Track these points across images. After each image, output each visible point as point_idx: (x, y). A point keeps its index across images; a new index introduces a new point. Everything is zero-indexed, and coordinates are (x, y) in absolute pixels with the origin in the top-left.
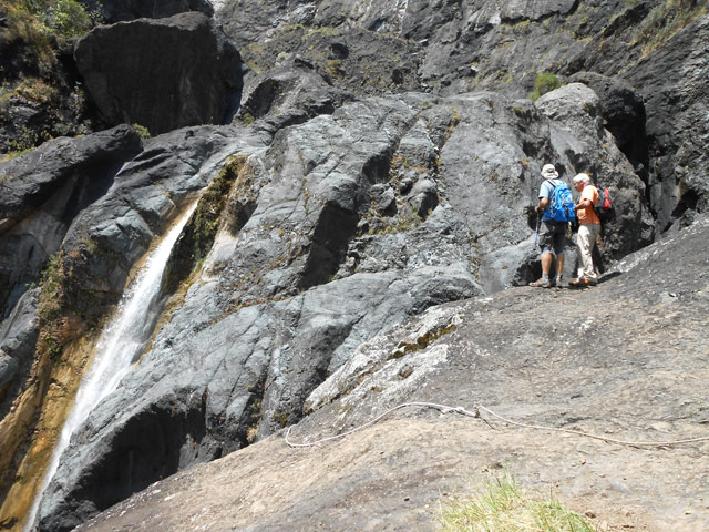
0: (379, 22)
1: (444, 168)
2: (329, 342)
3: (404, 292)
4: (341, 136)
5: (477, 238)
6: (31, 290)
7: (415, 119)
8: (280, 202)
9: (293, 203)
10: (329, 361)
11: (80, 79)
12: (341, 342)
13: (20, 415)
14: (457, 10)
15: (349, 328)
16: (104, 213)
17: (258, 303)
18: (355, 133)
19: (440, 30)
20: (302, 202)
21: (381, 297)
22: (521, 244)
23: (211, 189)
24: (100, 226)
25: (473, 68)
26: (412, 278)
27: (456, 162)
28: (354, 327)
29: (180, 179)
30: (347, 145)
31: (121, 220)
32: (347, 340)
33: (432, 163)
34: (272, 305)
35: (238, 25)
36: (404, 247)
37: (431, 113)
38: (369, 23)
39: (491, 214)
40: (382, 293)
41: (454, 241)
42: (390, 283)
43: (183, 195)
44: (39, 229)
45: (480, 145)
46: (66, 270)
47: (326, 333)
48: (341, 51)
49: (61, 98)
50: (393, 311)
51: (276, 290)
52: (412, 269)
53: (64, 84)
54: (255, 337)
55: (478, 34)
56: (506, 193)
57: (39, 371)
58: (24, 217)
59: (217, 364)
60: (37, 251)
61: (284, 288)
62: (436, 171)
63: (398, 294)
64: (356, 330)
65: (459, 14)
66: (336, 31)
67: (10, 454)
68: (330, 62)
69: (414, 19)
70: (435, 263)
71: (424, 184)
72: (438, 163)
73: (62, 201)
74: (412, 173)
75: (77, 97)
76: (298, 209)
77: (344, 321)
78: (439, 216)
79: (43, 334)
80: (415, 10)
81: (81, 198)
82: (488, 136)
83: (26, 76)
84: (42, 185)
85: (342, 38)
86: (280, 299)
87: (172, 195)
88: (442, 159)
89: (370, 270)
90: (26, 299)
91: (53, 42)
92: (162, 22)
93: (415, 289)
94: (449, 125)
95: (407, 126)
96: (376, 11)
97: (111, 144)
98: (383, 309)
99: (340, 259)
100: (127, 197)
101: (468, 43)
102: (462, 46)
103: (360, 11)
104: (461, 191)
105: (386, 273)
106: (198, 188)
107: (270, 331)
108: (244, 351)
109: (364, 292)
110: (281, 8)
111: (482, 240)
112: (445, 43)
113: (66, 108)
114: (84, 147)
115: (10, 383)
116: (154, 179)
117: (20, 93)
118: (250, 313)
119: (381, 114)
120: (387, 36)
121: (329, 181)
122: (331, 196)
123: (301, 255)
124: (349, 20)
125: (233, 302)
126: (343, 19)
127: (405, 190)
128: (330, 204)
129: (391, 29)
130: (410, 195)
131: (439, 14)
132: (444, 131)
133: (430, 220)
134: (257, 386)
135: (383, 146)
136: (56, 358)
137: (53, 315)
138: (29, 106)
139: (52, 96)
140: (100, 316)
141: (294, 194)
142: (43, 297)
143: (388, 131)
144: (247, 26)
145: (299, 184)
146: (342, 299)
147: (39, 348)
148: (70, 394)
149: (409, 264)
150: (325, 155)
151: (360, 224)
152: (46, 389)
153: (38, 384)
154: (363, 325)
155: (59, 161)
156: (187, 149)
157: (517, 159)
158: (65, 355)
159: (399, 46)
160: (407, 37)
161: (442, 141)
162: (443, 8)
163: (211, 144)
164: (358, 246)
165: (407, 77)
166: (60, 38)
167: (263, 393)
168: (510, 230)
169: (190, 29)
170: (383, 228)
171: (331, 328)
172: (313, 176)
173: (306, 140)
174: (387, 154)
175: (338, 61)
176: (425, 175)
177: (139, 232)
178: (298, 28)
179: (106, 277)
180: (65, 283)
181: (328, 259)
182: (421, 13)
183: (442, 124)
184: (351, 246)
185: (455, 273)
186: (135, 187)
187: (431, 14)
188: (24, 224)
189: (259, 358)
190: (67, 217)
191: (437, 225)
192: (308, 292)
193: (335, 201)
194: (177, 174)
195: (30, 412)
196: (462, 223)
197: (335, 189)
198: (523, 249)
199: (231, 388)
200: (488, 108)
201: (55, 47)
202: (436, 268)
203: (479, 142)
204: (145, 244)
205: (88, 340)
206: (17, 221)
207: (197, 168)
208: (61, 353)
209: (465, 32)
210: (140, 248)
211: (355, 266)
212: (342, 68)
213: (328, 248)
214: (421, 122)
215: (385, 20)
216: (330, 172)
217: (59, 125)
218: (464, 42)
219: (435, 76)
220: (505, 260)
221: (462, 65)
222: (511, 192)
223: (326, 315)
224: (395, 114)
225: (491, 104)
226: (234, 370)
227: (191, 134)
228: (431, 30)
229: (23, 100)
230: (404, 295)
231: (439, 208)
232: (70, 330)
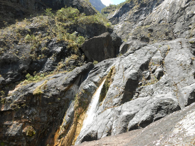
0: (161, 21)
1: (165, 64)
2: (127, 119)
3: (151, 103)
4: (134, 59)
5: (176, 84)
6: (73, 102)
7: (157, 51)
8: (118, 79)
9: (121, 80)
10: (127, 125)
11: (84, 53)
12: (131, 119)
13: (72, 130)
14: (183, 12)
15: (134, 115)
16: (86, 83)
17: (111, 107)
18: (138, 58)
19: (179, 19)
20: (123, 79)
21: (144, 105)
22: (191, 85)
23: (108, 75)
24: (85, 86)
25: (190, 27)
26: (154, 98)
27: (169, 62)
28: (136, 114)
29: (102, 73)
30: (136, 62)
31: (90, 85)
32: (133, 118)
33: (161, 63)
34: (114, 108)
35: (125, 30)
36: (152, 89)
37: (162, 49)
38: (158, 22)
39: (180, 76)
40: (145, 104)
41: (168, 86)
42: (148, 100)
43: (103, 77)
44: (74, 88)
45: (177, 55)
46: (79, 97)
47: (127, 117)
48: (151, 30)
49: (80, 58)
50: (148, 109)
51: (115, 104)
52: (155, 95)
53: (80, 54)
54: (110, 117)
55: (190, 17)
56: (185, 69)
57: (75, 121)
58: (71, 86)
59: (100, 125)
60: (74, 93)
61: (117, 104)
62: (163, 65)
63: (149, 104)
64: (136, 115)
65: (184, 13)
66: (150, 26)
67: (71, 139)
68: (148, 34)
69: (171, 18)
70: (162, 93)
71: (159, 69)
72: (164, 63)
73: (78, 82)
74: (155, 67)
75: (83, 57)
76: (122, 81)
77: (132, 113)
78: (163, 79)
79: (75, 112)
80: (171, 15)
81: (82, 80)
82: (179, 52)
83: (72, 54)
84: (73, 78)
85: (151, 27)
86: (116, 107)
87: (100, 77)
88: (165, 61)
89: (142, 97)
90: (72, 104)
91: (77, 46)
92: (98, 37)
93: (154, 102)
94: (167, 51)
95: (154, 53)
96: (160, 18)
97: (87, 67)
98: (145, 108)
99: (134, 94)
100: (91, 79)
101: (187, 20)
102: (186, 22)
103: (155, 19)
104: (171, 70)
105: (147, 97)
106: (106, 75)
107: (113, 116)
108: (106, 121)
109: (139, 103)
110: (135, 23)
111: (178, 85)
112: (181, 22)
113: (81, 59)
114: (81, 69)
115: (70, 123)
116: (97, 74)
117: (71, 58)
118: (109, 110)
119: (146, 51)
120: (163, 24)
121: (129, 73)
122: (129, 77)
123: (122, 94)
124: (153, 22)
125: (106, 107)
126: (151, 22)
127: (153, 72)
128: (129, 79)
129: (165, 22)
130: (154, 73)
131: (178, 14)
132: (165, 53)
133: (161, 80)
134: (109, 131)
135: (146, 60)
136: (78, 117)
137: (77, 108)
138: (73, 61)
139: (78, 57)
140: (87, 107)
141: (121, 77)
142: (75, 103)
143: (148, 56)
144: (127, 30)
145: (122, 74)
146: (133, 106)
147: (75, 115)
148: (81, 126)
149: (154, 94)
150: (130, 65)
151: (139, 83)
152: (77, 125)
153: (75, 123)
154: (138, 114)
155: (77, 73)
156: (103, 66)
157: (189, 58)
158: (80, 117)
159: (167, 26)
160: (169, 23)
161: (165, 56)
162: (179, 13)
163: (109, 64)
164: (138, 90)
165: (169, 34)
166: (79, 45)
167: (111, 133)
168: (187, 81)
169: (105, 37)
170: (146, 84)
171: (128, 115)
172: (126, 72)
173: (125, 62)
174: (148, 62)
175: (150, 33)
176: (159, 67)
177: (94, 87)
178: (140, 27)
179: (87, 98)
180: (79, 100)
181: (130, 94)
182: (173, 16)
183: (165, 51)
184: (136, 90)
185: (168, 96)
186: (92, 76)
187: (176, 15)
188: (71, 87)
189: (110, 123)
190: (79, 85)
191: (163, 81)
192: (124, 104)
193: (130, 78)
194: (101, 72)
195: (74, 130)
196: (171, 80)
197: (130, 75)
198: (192, 87)
199: (103, 132)
200: (179, 44)
201: (78, 47)
202: (162, 95)
203: (176, 54)
204: (95, 89)
205: (84, 113)
206: (69, 87)
207: (106, 70)
208: (79, 116)
209: (186, 17)
210: (94, 91)
211: (138, 95)
212: (152, 35)
213: (129, 91)
214: (159, 51)
215: (163, 20)
216: (130, 70)
217: (79, 64)
218: (186, 20)
219: (178, 32)
220: (185, 91)
221: (186, 27)
222: (187, 69)
223: (127, 111)
224: (150, 50)
225: (181, 42)
226: (104, 126)
227: (105, 62)
228: (176, 19)
229: (72, 59)
230: (151, 104)
231: (164, 76)
232: (81, 111)
